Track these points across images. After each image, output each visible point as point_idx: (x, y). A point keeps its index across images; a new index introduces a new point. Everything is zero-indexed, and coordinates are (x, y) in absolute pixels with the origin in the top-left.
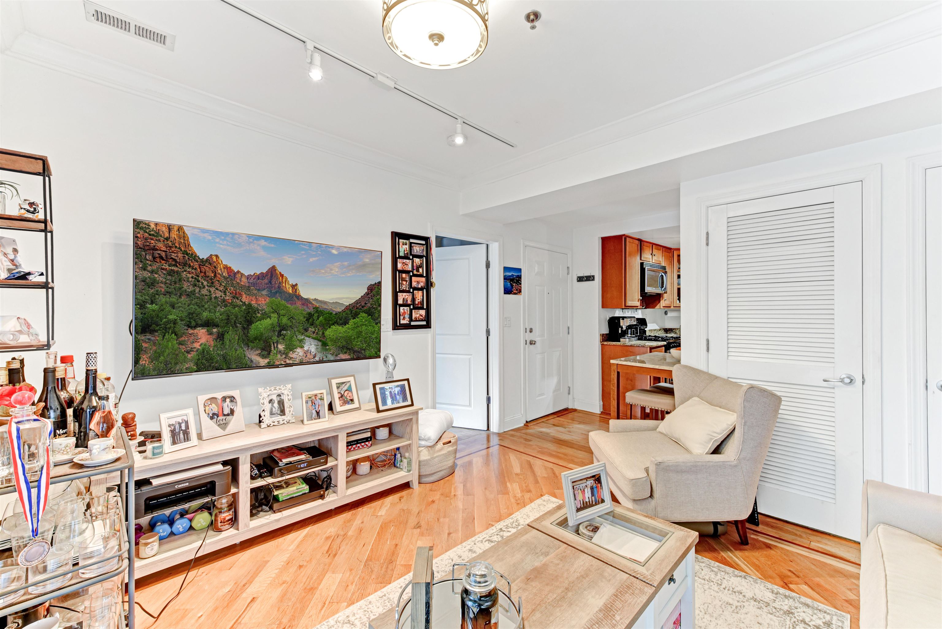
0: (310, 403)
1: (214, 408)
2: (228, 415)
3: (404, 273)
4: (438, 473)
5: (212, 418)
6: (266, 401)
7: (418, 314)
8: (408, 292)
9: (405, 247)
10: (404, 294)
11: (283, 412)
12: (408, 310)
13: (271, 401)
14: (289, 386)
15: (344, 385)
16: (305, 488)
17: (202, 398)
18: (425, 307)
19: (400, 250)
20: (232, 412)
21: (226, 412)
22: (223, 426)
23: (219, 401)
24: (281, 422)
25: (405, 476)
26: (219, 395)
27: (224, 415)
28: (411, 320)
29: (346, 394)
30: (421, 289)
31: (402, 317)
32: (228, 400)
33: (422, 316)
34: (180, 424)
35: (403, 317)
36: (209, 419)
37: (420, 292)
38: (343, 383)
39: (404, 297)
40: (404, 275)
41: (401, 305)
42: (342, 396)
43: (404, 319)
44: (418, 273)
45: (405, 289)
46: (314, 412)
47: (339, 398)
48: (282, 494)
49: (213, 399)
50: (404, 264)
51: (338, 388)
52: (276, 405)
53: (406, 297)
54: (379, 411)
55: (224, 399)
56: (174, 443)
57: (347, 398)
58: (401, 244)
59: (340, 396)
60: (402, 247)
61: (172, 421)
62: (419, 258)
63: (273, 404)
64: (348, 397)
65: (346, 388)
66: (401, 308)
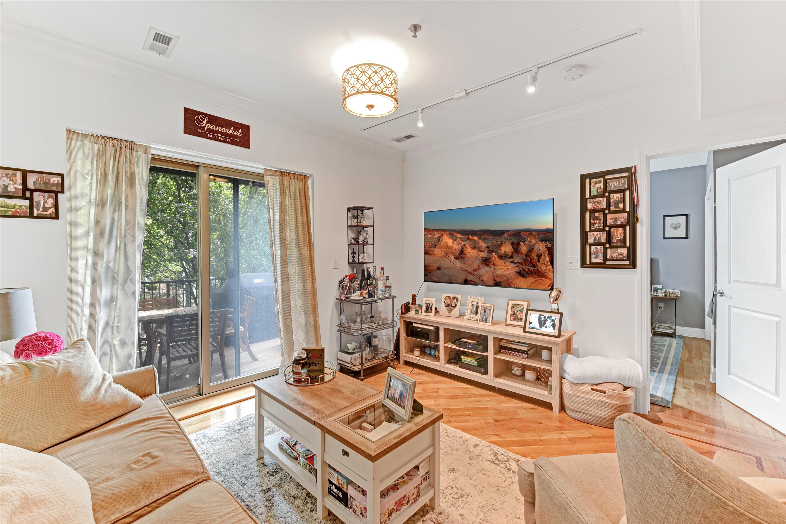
0: (483, 311)
1: (448, 302)
2: (453, 307)
3: (597, 212)
4: (582, 414)
5: (446, 306)
6: (470, 304)
7: (615, 253)
8: (604, 230)
9: (597, 186)
10: (596, 233)
11: (476, 313)
12: (603, 249)
13: (473, 305)
14: (483, 299)
15: (518, 307)
16: (475, 363)
17: (445, 295)
18: (628, 245)
19: (592, 190)
20: (456, 305)
21: (453, 305)
22: (450, 311)
23: (452, 299)
24: (474, 319)
25: (547, 396)
26: (452, 296)
27: (452, 306)
28: (605, 259)
29: (518, 313)
30: (623, 226)
31: (593, 256)
32: (455, 299)
33: (622, 255)
34: (430, 304)
35: (595, 256)
36: (444, 307)
37: (621, 230)
38: (518, 305)
39: (595, 236)
40: (597, 214)
41: (591, 245)
42: (514, 314)
43: (596, 257)
44: (617, 209)
45: (597, 227)
46: (484, 318)
47: (511, 315)
48: (464, 359)
49: (449, 297)
50: (596, 203)
51: (513, 307)
52: (475, 308)
53: (599, 236)
54: (525, 331)
55: (454, 298)
56: (426, 312)
57: (517, 316)
58: (592, 184)
59: (512, 313)
60: (594, 186)
61: (427, 302)
62: (618, 193)
63: (473, 307)
64: (519, 316)
65: (519, 309)
66: (593, 248)
